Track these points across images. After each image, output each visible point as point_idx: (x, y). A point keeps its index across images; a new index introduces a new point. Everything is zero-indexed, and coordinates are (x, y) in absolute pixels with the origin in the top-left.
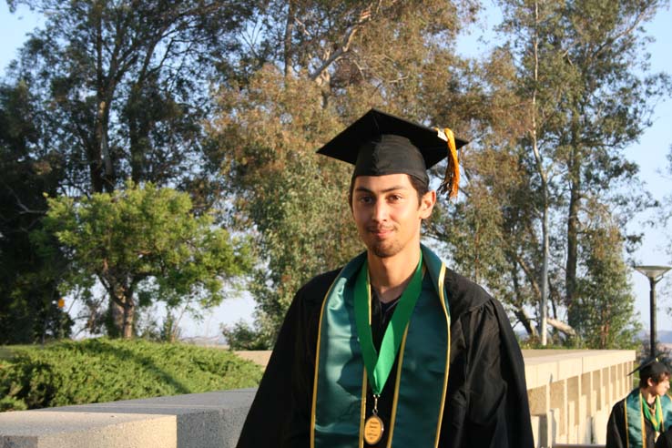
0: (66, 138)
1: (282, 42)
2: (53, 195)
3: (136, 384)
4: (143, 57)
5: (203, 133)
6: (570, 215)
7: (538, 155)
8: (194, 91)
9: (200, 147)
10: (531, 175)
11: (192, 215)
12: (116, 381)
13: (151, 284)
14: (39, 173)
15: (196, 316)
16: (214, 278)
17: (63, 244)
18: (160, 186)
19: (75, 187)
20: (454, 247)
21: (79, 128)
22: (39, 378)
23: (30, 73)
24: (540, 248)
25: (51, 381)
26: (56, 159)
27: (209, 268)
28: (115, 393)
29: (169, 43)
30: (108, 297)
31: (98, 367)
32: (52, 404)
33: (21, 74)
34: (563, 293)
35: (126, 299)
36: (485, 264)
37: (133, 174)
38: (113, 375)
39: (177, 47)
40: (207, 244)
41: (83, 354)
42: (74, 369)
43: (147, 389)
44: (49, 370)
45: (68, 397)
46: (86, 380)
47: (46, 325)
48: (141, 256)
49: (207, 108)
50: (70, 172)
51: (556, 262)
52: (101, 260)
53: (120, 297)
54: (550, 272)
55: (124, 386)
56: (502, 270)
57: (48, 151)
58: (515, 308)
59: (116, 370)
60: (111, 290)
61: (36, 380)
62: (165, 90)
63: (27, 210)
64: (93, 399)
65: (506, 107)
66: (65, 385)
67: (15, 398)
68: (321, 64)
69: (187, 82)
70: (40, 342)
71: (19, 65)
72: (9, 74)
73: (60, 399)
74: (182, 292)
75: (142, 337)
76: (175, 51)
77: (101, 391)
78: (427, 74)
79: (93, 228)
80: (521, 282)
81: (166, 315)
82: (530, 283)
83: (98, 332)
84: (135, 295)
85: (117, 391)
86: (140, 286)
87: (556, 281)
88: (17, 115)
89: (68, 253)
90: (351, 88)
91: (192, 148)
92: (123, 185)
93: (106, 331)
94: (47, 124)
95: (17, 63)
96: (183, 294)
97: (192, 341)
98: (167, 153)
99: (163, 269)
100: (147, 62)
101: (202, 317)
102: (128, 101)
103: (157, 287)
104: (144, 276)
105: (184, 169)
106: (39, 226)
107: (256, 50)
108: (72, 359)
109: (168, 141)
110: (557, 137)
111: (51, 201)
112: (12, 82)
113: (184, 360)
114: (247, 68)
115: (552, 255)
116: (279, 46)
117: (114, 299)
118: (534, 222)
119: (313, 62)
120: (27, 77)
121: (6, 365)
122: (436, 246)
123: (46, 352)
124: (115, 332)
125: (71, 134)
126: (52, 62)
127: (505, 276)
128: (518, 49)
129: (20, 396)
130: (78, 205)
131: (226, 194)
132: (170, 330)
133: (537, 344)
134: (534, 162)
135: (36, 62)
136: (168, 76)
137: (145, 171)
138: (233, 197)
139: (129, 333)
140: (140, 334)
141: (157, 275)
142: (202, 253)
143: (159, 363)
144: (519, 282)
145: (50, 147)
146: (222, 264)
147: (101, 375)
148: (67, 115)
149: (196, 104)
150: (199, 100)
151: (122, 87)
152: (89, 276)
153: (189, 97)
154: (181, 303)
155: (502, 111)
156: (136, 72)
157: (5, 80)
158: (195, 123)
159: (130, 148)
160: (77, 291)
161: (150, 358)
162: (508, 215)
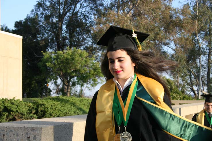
0: (49, 34)
1: (117, 3)
2: (45, 51)
3: (71, 110)
4: (73, 8)
5: (92, 32)
6: (208, 58)
7: (198, 39)
8: (89, 18)
9: (91, 36)
10: (196, 45)
11: (88, 58)
12: (65, 110)
13: (75, 79)
14: (41, 45)
15: (89, 89)
16: (95, 77)
17: (48, 67)
18: (78, 48)
19: (52, 49)
21: (53, 30)
22: (41, 108)
23: (38, 13)
24: (199, 68)
25: (45, 109)
26: (46, 40)
27: (93, 75)
28: (64, 113)
29: (81, 3)
30: (62, 83)
31: (59, 105)
32: (45, 116)
33: (35, 14)
34: (206, 83)
35: (68, 84)
36: (181, 73)
37: (70, 45)
38: (64, 108)
39: (83, 5)
40: (92, 67)
41: (54, 101)
42: (52, 106)
43: (75, 112)
44: (45, 106)
45: (50, 114)
46: (55, 109)
47: (43, 92)
48: (72, 70)
49: (93, 24)
50: (50, 44)
51: (203, 73)
52: (60, 72)
53: (66, 83)
54: (202, 76)
55: (67, 111)
56: (186, 75)
57: (44, 37)
58: (190, 87)
59: (65, 106)
60: (63, 81)
61: (40, 109)
62: (80, 18)
63: (37, 56)
64: (58, 115)
65: (188, 23)
66: (49, 111)
68: (129, 10)
69: (87, 16)
70: (41, 97)
71: (34, 11)
72: (31, 14)
73: (47, 115)
74: (85, 82)
75: (73, 96)
76: (83, 6)
77: (60, 113)
78: (163, 13)
79: (57, 62)
80: (193, 79)
81: (80, 89)
82: (195, 79)
83: (59, 94)
84: (71, 83)
86: (72, 80)
87: (204, 79)
88: (34, 26)
89: (50, 70)
90: (138, 18)
91: (88, 37)
92: (67, 48)
93: (61, 94)
94: (43, 29)
95: (34, 10)
96: (85, 83)
97: (88, 97)
98: (81, 38)
99: (79, 74)
100: (74, 10)
101: (91, 90)
102: (68, 22)
103: (77, 81)
104: (73, 77)
105: (85, 43)
107: (109, 6)
108: (51, 102)
109: (81, 35)
110: (204, 33)
111: (44, 53)
112: (32, 16)
113: (86, 103)
114: (106, 11)
115: (203, 70)
116: (115, 4)
117: (64, 84)
118: (197, 60)
119: (126, 10)
121: (31, 104)
123: (43, 100)
124: (64, 94)
125: (51, 32)
126: (45, 10)
127: (187, 77)
128: (191, 5)
129: (34, 114)
130: (52, 54)
131: (99, 51)
132: (81, 93)
133: (197, 99)
134: (197, 41)
135: (40, 10)
136: (81, 14)
137: (73, 44)
138: (101, 52)
139: (69, 94)
140: (72, 95)
141: (77, 77)
142: (91, 70)
143: (78, 104)
144: (192, 79)
145: (44, 36)
146: (97, 73)
147: (60, 108)
148: (49, 26)
149: (90, 23)
150: (90, 21)
151: (66, 17)
152: (56, 77)
153: (87, 21)
154: (85, 85)
155: (186, 24)
156: (71, 13)
157: (30, 16)
158: (89, 29)
159: (69, 37)
160: (53, 81)
161: (75, 102)
162: (188, 58)
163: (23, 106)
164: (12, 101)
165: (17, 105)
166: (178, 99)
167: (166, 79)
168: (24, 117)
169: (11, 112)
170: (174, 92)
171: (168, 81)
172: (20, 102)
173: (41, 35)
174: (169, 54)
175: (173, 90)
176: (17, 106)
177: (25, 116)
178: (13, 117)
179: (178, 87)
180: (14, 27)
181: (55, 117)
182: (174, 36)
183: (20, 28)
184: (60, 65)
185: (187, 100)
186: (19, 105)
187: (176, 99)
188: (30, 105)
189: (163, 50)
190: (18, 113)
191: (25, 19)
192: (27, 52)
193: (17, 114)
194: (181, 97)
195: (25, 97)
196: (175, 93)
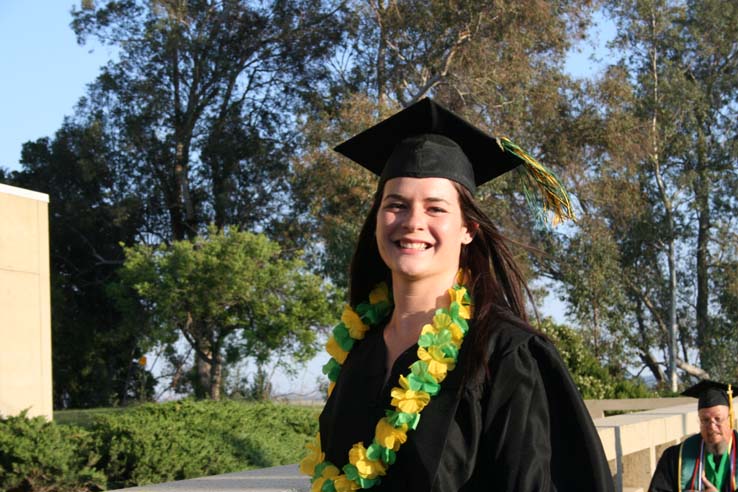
0: (143, 181)
1: (375, 68)
2: (130, 243)
4: (223, 90)
5: (290, 169)
6: (699, 247)
7: (660, 182)
8: (279, 124)
9: (289, 185)
10: (653, 204)
12: (203, 447)
13: (238, 337)
14: (116, 220)
15: (289, 371)
16: (307, 329)
17: (143, 297)
18: (246, 230)
19: (153, 233)
20: (570, 287)
21: (158, 170)
22: (118, 447)
23: (101, 111)
24: (667, 285)
25: (132, 450)
26: (131, 203)
27: (301, 319)
28: (201, 460)
29: (252, 71)
30: (193, 352)
31: (182, 432)
32: (133, 474)
33: (92, 113)
34: (694, 334)
35: (213, 355)
36: (605, 305)
37: (216, 218)
38: (198, 440)
39: (260, 78)
40: (297, 292)
41: (166, 418)
42: (156, 436)
44: (129, 437)
45: (151, 467)
46: (170, 448)
47: (127, 386)
48: (227, 307)
49: (293, 143)
50: (148, 218)
51: (684, 300)
52: (185, 314)
53: (206, 353)
54: (678, 310)
55: (211, 453)
56: (623, 309)
57: (124, 196)
58: (642, 352)
59: (203, 435)
60: (195, 346)
61: (115, 450)
62: (249, 125)
63: (104, 261)
64: (178, 468)
65: (623, 130)
66: (147, 453)
67: (95, 469)
68: (418, 90)
69: (273, 115)
70: (120, 404)
71: (89, 102)
72: (77, 113)
73: (142, 469)
74: (274, 346)
75: (231, 396)
76: (257, 81)
77: (186, 458)
78: (535, 97)
79: (175, 278)
80: (647, 323)
81: (256, 371)
82: (656, 324)
83: (185, 391)
84: (223, 350)
85: (203, 458)
86: (226, 340)
87: (686, 320)
88: (90, 157)
89: (148, 307)
91: (280, 187)
92: (206, 231)
93: (192, 390)
94: (122, 166)
95: (86, 100)
96: (273, 349)
97: (286, 398)
98: (253, 194)
99: (252, 319)
100: (227, 96)
101: (295, 372)
102: (210, 139)
103: (245, 342)
104: (231, 329)
105: (271, 210)
106: (116, 278)
107: (346, 78)
108: (154, 424)
109: (253, 181)
110: (681, 161)
111: (128, 250)
112: (82, 121)
113: (277, 422)
114: (337, 97)
115: (680, 292)
116: (371, 72)
117: (200, 356)
118: (658, 257)
119: (409, 89)
120: (99, 115)
121: (83, 434)
122: (551, 286)
123: (126, 417)
124: (202, 392)
125: (149, 176)
126: (127, 99)
127: (628, 316)
128: (634, 66)
129: (99, 466)
130: (157, 253)
131: (318, 237)
132: (261, 387)
133: (663, 389)
134: (656, 190)
135: (108, 98)
136: (252, 110)
137: (229, 214)
139: (217, 392)
140: (229, 392)
141: (246, 328)
142: (293, 302)
143: (249, 426)
144: (645, 323)
145: (126, 191)
146: (315, 313)
147: (187, 441)
148: (143, 155)
149: (283, 139)
150: (286, 134)
151: (201, 123)
152: (171, 331)
153: (275, 131)
154: (272, 358)
155: (619, 134)
156: (216, 107)
157: (74, 120)
158: (282, 160)
159: (213, 190)
160: (160, 348)
161: (238, 421)
162: (629, 249)
163: (58, 441)
164: (17, 425)
165: (34, 436)
166: (598, 398)
167: (554, 327)
168: (58, 479)
169: (15, 465)
170: (585, 369)
171: (560, 332)
172: (46, 425)
173: (115, 188)
174: (561, 237)
175: (580, 363)
176: (36, 443)
177: (64, 476)
178: (21, 480)
179: (597, 351)
180: (21, 162)
181: (170, 475)
182: (578, 177)
183: (40, 165)
184: (185, 291)
185: (631, 397)
186: (41, 438)
187: (592, 395)
188: (80, 436)
189: (541, 223)
190: (40, 464)
191: (57, 134)
192: (69, 248)
193: (35, 469)
194: (608, 387)
195: (65, 406)
196: (589, 375)
